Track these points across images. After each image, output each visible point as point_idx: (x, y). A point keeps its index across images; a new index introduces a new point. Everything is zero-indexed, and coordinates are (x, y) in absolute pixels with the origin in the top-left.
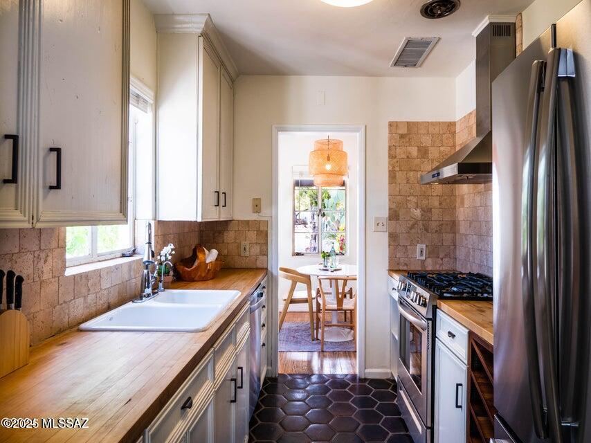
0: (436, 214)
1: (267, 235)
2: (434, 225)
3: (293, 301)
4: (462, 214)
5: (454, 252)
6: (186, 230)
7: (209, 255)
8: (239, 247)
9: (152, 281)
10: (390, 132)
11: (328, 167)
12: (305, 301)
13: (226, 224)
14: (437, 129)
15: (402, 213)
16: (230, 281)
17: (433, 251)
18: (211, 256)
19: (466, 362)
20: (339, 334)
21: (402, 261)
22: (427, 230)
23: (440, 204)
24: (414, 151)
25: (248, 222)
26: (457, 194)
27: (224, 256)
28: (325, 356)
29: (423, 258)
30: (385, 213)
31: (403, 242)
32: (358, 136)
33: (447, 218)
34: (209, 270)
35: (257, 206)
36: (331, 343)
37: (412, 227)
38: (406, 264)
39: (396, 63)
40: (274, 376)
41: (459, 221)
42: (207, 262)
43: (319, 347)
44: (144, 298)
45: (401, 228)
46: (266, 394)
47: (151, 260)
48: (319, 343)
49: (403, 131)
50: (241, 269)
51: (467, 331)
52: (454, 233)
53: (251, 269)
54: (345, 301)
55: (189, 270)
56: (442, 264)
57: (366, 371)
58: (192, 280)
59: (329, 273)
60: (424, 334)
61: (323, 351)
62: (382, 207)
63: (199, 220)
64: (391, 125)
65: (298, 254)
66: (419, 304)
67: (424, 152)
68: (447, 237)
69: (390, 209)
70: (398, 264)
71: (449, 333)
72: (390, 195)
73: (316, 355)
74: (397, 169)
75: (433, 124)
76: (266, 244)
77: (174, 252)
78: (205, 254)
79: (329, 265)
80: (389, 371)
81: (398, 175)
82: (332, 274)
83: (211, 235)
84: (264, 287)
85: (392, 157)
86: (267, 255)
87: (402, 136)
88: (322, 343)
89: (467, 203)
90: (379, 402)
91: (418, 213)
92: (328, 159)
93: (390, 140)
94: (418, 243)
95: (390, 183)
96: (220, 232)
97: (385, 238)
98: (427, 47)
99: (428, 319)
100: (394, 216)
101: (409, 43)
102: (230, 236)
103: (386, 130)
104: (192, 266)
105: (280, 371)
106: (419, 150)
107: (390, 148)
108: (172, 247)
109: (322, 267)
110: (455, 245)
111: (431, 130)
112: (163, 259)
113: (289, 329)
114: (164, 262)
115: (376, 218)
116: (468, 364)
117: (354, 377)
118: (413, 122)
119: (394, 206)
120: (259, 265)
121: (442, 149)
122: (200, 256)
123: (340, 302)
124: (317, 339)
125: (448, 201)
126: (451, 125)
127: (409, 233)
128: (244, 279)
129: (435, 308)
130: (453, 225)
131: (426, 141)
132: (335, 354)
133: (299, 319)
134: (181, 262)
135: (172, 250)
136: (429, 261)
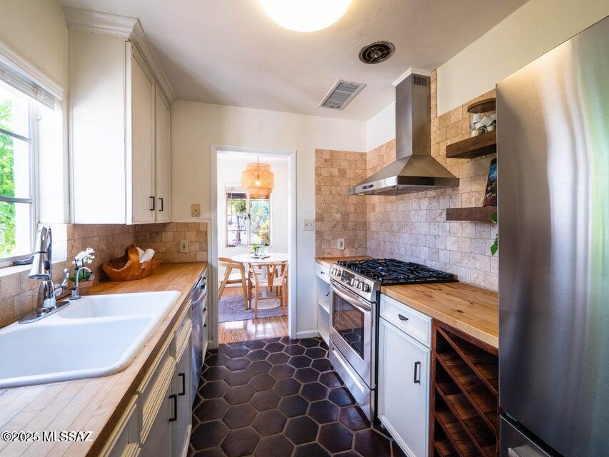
0: (352, 218)
1: (206, 234)
2: (350, 225)
3: (228, 283)
4: (372, 217)
5: (366, 244)
6: (117, 232)
7: (143, 255)
8: (177, 245)
9: (58, 292)
10: (317, 157)
11: (258, 183)
12: (240, 281)
13: (163, 226)
14: (353, 157)
15: (326, 216)
16: (168, 277)
17: (350, 243)
18: (146, 256)
19: (429, 346)
20: (268, 303)
21: (326, 251)
22: (345, 228)
23: (356, 210)
24: (336, 172)
25: (187, 225)
26: (368, 203)
27: (162, 253)
28: (258, 323)
29: (343, 248)
30: (313, 217)
31: (327, 237)
32: (290, 159)
33: (360, 220)
34: (144, 269)
35: (196, 211)
36: (262, 310)
37: (334, 226)
38: (329, 253)
39: (324, 105)
40: (214, 348)
41: (369, 223)
42: (141, 262)
43: (253, 315)
44: (43, 314)
45: (325, 227)
46: (208, 367)
47: (43, 273)
48: (253, 311)
49: (327, 156)
50: (179, 263)
51: (430, 319)
52: (366, 230)
53: (191, 263)
54: (275, 279)
55: (119, 271)
56: (356, 252)
57: (298, 333)
58: (124, 280)
59: (260, 260)
60: (368, 315)
61: (256, 318)
62: (310, 212)
63: (129, 222)
64: (317, 151)
65: (231, 246)
66: (363, 290)
67: (343, 173)
68: (360, 233)
69: (316, 213)
70: (323, 253)
71: (400, 315)
72: (317, 203)
73: (250, 323)
74: (323, 184)
75: (350, 153)
76: (206, 241)
77: (93, 257)
78: (138, 254)
79: (259, 254)
80: (316, 331)
81: (323, 189)
82: (262, 261)
83: (148, 235)
84: (205, 278)
85: (318, 175)
86: (207, 251)
87: (326, 160)
88: (255, 311)
89: (377, 210)
90: (313, 360)
91: (338, 216)
92: (258, 177)
93: (316, 162)
94: (338, 237)
95: (317, 194)
96: (157, 233)
97: (313, 234)
98: (353, 92)
99: (372, 303)
100: (320, 218)
101: (340, 85)
102: (168, 236)
103: (313, 155)
104: (123, 267)
105: (220, 341)
106: (339, 171)
107: (316, 169)
108: (91, 251)
109: (253, 255)
110: (366, 239)
111: (348, 157)
112: (79, 264)
113: (225, 302)
114: (80, 267)
115: (305, 220)
116: (432, 347)
117: (286, 339)
118: (334, 151)
119: (320, 211)
120: (199, 259)
121: (357, 171)
122: (132, 257)
123: (271, 281)
124: (250, 308)
125: (361, 208)
126: (363, 155)
127: (331, 230)
128: (184, 275)
129: (378, 293)
130: (365, 225)
131: (345, 165)
132: (267, 320)
133: (233, 293)
134: (111, 262)
135: (92, 254)
136: (347, 250)
